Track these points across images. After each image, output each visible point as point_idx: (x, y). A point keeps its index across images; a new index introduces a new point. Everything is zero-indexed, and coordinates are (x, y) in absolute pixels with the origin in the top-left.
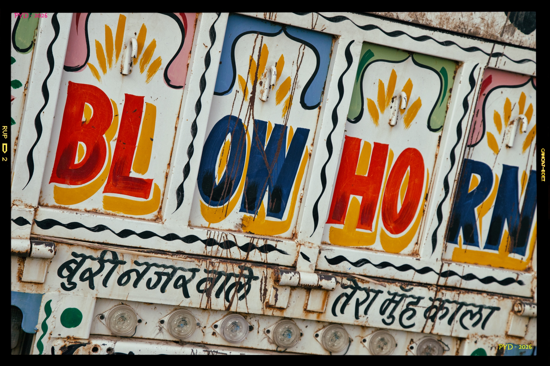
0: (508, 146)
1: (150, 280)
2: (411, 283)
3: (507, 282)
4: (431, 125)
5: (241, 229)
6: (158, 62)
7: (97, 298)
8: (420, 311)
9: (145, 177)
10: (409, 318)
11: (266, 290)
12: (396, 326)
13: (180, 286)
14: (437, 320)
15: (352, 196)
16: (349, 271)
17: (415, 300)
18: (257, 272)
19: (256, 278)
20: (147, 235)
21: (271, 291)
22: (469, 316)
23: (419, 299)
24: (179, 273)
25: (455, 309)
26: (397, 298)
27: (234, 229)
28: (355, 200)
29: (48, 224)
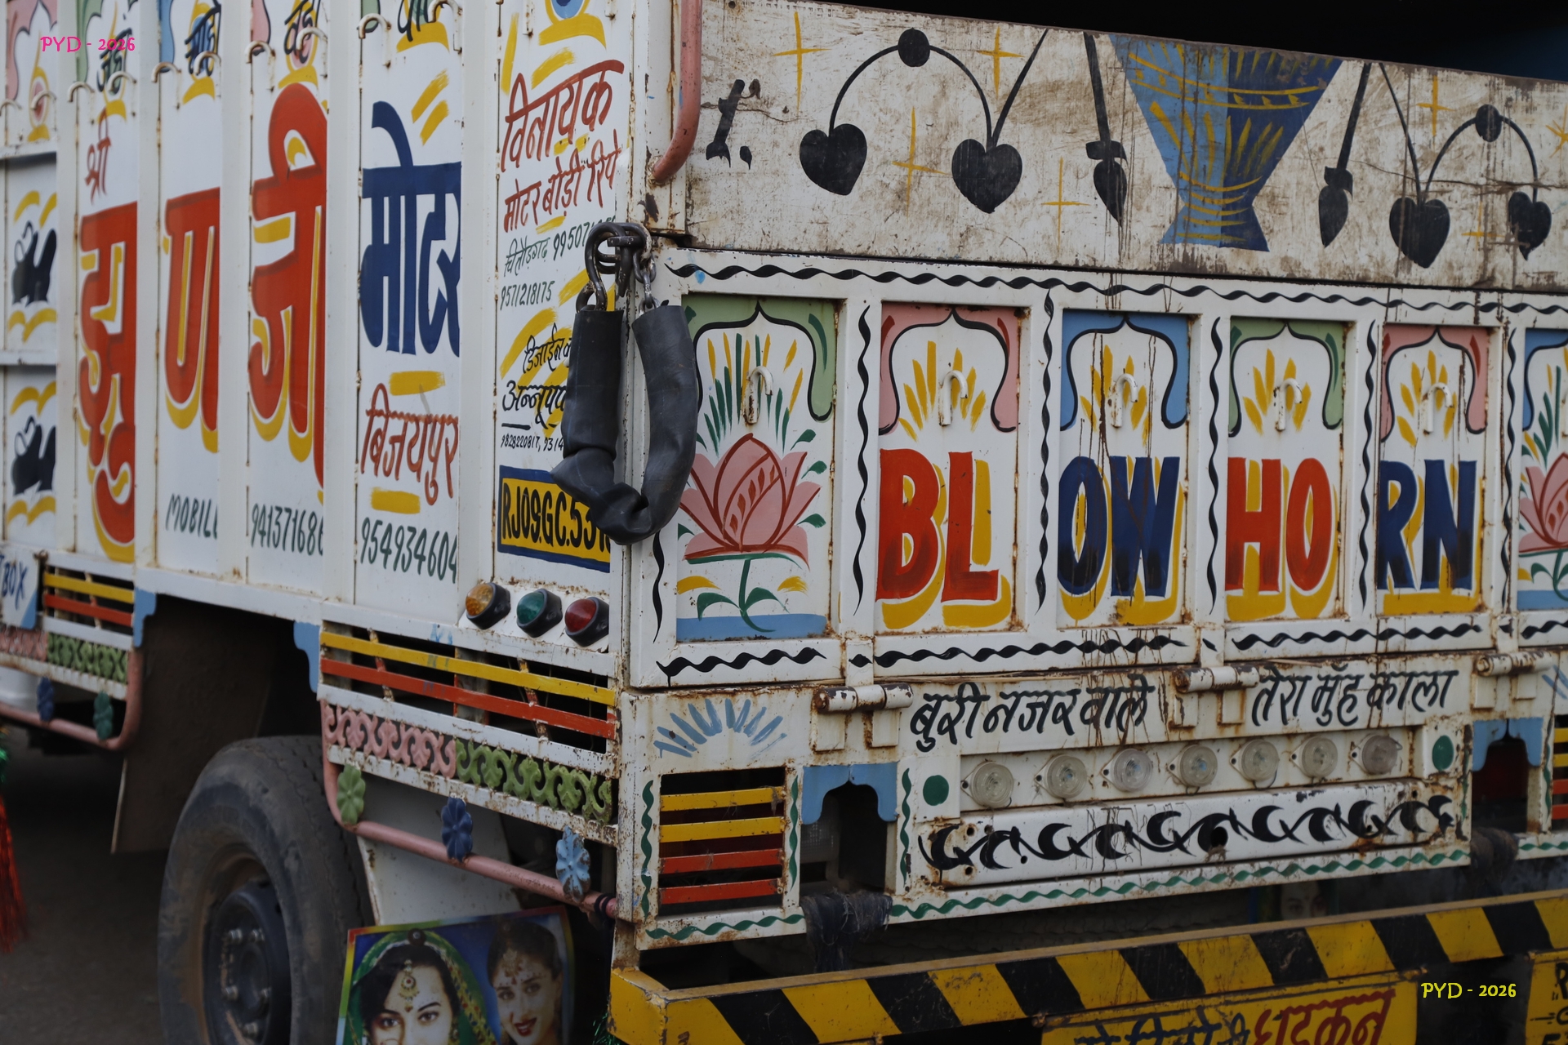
0: (1426, 433)
1: (1022, 717)
2: (1343, 657)
3: (1460, 631)
4: (1328, 420)
5: (1117, 622)
6: (981, 400)
7: (963, 756)
8: (1361, 695)
9: (988, 568)
10: (1350, 710)
11: (1166, 704)
12: (1335, 725)
13: (1060, 718)
14: (1384, 705)
15: (1246, 545)
16: (1265, 656)
17: (1353, 682)
18: (1152, 679)
19: (1152, 689)
20: (1009, 651)
21: (1173, 704)
22: (1422, 691)
23: (1358, 678)
24: (1057, 700)
25: (1403, 685)
26: (1331, 684)
27: (1107, 623)
28: (1251, 549)
29: (889, 659)
